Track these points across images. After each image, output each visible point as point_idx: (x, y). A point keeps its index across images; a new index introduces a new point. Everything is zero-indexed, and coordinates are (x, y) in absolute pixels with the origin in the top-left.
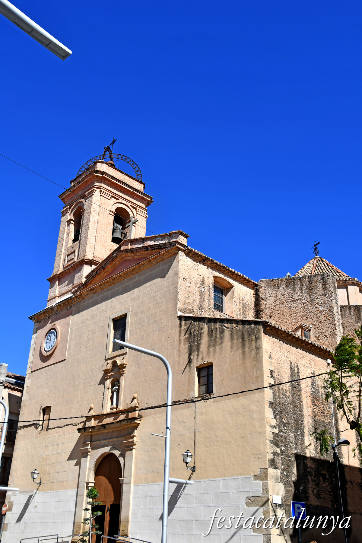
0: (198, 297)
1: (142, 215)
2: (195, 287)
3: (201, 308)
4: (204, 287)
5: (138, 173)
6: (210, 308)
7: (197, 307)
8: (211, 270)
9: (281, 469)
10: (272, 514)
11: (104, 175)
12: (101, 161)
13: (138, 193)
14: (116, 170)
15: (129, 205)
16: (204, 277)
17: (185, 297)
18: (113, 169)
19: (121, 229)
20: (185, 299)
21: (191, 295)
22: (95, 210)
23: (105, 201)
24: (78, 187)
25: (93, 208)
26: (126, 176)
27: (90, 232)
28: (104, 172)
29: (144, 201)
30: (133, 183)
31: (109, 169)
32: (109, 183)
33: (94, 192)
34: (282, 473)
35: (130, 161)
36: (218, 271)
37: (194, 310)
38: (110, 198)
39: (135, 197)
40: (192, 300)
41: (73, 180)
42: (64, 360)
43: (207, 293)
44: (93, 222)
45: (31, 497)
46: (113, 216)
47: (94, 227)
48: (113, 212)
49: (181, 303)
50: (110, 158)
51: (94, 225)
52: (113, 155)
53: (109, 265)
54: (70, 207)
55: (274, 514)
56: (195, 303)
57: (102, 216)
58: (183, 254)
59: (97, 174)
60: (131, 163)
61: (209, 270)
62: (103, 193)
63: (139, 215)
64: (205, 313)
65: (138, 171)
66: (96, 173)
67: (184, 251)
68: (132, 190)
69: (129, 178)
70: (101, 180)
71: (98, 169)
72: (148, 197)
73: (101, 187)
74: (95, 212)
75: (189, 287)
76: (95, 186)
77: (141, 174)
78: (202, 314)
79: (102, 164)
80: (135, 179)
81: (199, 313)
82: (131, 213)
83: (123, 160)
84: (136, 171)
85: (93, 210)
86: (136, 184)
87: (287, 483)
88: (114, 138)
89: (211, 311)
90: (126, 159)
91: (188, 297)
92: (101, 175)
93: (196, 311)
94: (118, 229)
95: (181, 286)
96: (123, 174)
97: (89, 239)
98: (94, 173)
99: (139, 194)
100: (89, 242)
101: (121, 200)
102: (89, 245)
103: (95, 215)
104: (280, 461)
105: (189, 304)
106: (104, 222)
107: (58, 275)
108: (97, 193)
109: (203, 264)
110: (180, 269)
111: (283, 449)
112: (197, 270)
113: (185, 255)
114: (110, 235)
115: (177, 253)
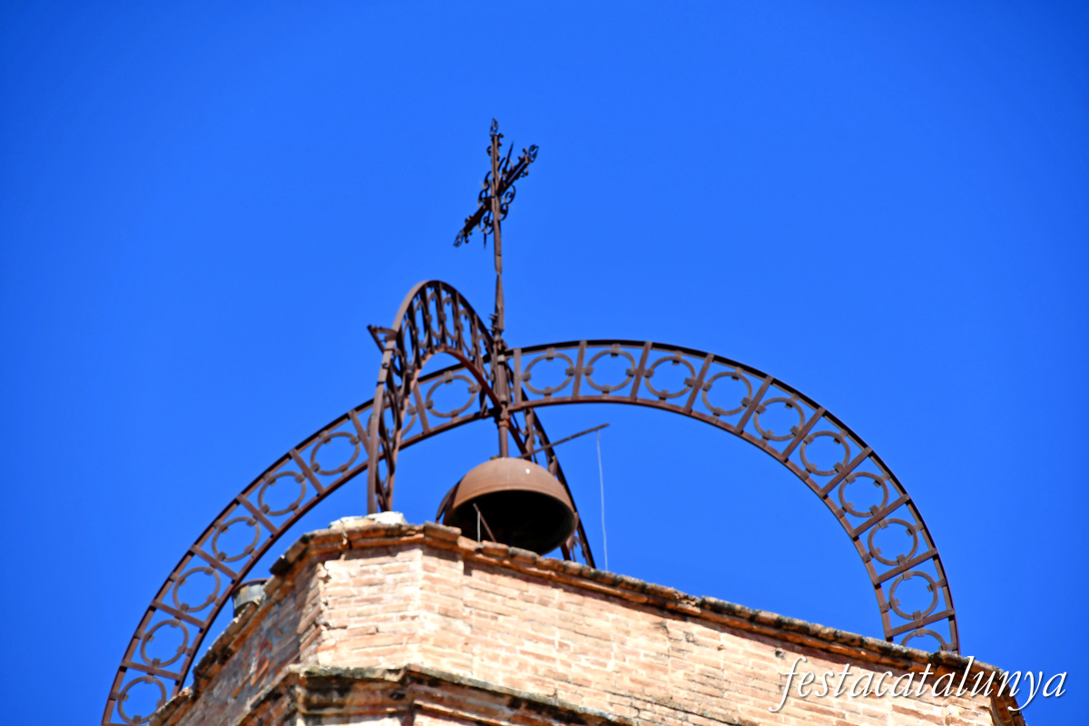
5: (893, 541)
12: (367, 532)
18: (534, 590)
26: (726, 639)
28: (413, 677)
31: (484, 602)
35: (753, 406)
50: (495, 413)
52: (518, 363)
60: (778, 420)
65: (877, 517)
69: (767, 651)
71: (332, 655)
77: (924, 548)
79: (376, 567)
80: (850, 642)
83: (660, 404)
84: (856, 523)
86: (884, 706)
88: (496, 138)
90: (694, 385)
96: (684, 616)
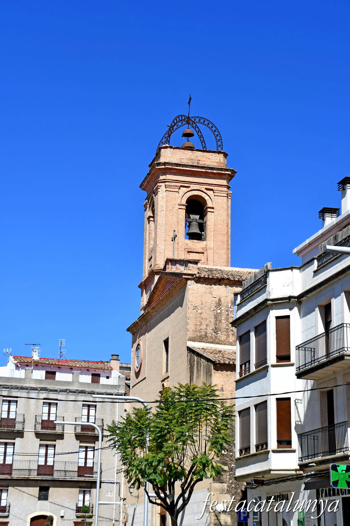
0: (213, 320)
1: (222, 195)
2: (208, 312)
3: (216, 331)
4: (220, 309)
6: (228, 328)
7: (211, 331)
8: (231, 288)
9: (228, 483)
10: (214, 519)
11: (166, 166)
12: (165, 147)
13: (212, 171)
14: (185, 150)
15: (203, 188)
16: (221, 297)
17: (196, 325)
18: (180, 150)
19: (198, 219)
20: (196, 327)
21: (203, 321)
22: (162, 209)
23: (172, 195)
24: (150, 179)
25: (160, 207)
27: (159, 237)
29: (224, 176)
30: (208, 157)
31: (175, 152)
32: (175, 171)
33: (160, 188)
34: (229, 486)
36: (239, 286)
37: (208, 335)
38: (177, 190)
39: (211, 175)
40: (205, 326)
41: (150, 165)
42: (145, 378)
43: (224, 314)
44: (161, 224)
45: (135, 509)
46: (184, 209)
47: (163, 229)
48: (183, 205)
49: (191, 332)
51: (162, 228)
53: (159, 285)
54: (148, 201)
55: (216, 518)
56: (208, 328)
57: (170, 215)
58: (192, 283)
59: (159, 167)
61: (227, 289)
62: (169, 187)
63: (218, 197)
64: (222, 334)
66: (157, 166)
67: (193, 279)
68: (204, 170)
69: (202, 153)
70: (165, 172)
72: (227, 170)
73: (166, 180)
74: (162, 213)
75: (201, 313)
76: (159, 181)
78: (218, 336)
79: (166, 150)
80: (210, 151)
81: (214, 337)
82: (207, 198)
85: (160, 211)
86: (213, 156)
87: (235, 493)
89: (229, 331)
91: (200, 324)
92: (163, 167)
93: (210, 335)
94: (195, 221)
95: (190, 316)
96: (194, 151)
97: (158, 245)
98: (155, 166)
99: (215, 171)
100: (159, 249)
101: (193, 187)
102: (159, 251)
103: (162, 215)
104: (228, 477)
105: (201, 331)
106: (173, 221)
107: (143, 283)
108: (162, 188)
109: (220, 285)
110: (189, 299)
111: (233, 467)
112: (211, 293)
113: (195, 283)
114: (182, 233)
115: (186, 283)
